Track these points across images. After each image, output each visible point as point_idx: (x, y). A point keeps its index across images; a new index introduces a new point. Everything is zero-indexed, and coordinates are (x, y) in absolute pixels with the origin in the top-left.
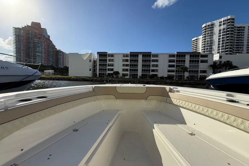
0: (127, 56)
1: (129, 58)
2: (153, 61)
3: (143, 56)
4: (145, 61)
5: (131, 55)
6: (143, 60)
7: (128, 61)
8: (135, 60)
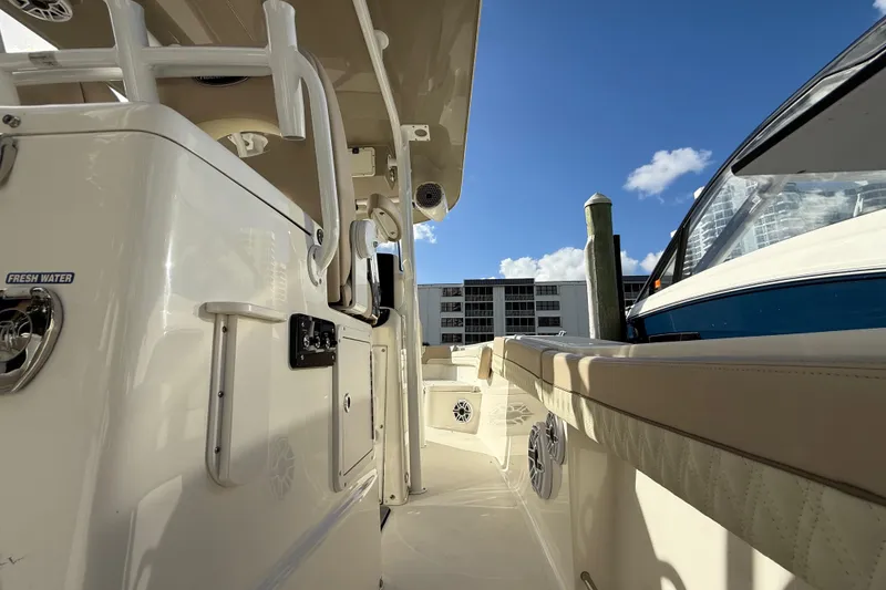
0: (456, 291)
1: (461, 300)
2: (543, 306)
3: (508, 290)
4: (516, 306)
5: (468, 290)
6: (508, 306)
7: (459, 310)
8: (482, 306)
